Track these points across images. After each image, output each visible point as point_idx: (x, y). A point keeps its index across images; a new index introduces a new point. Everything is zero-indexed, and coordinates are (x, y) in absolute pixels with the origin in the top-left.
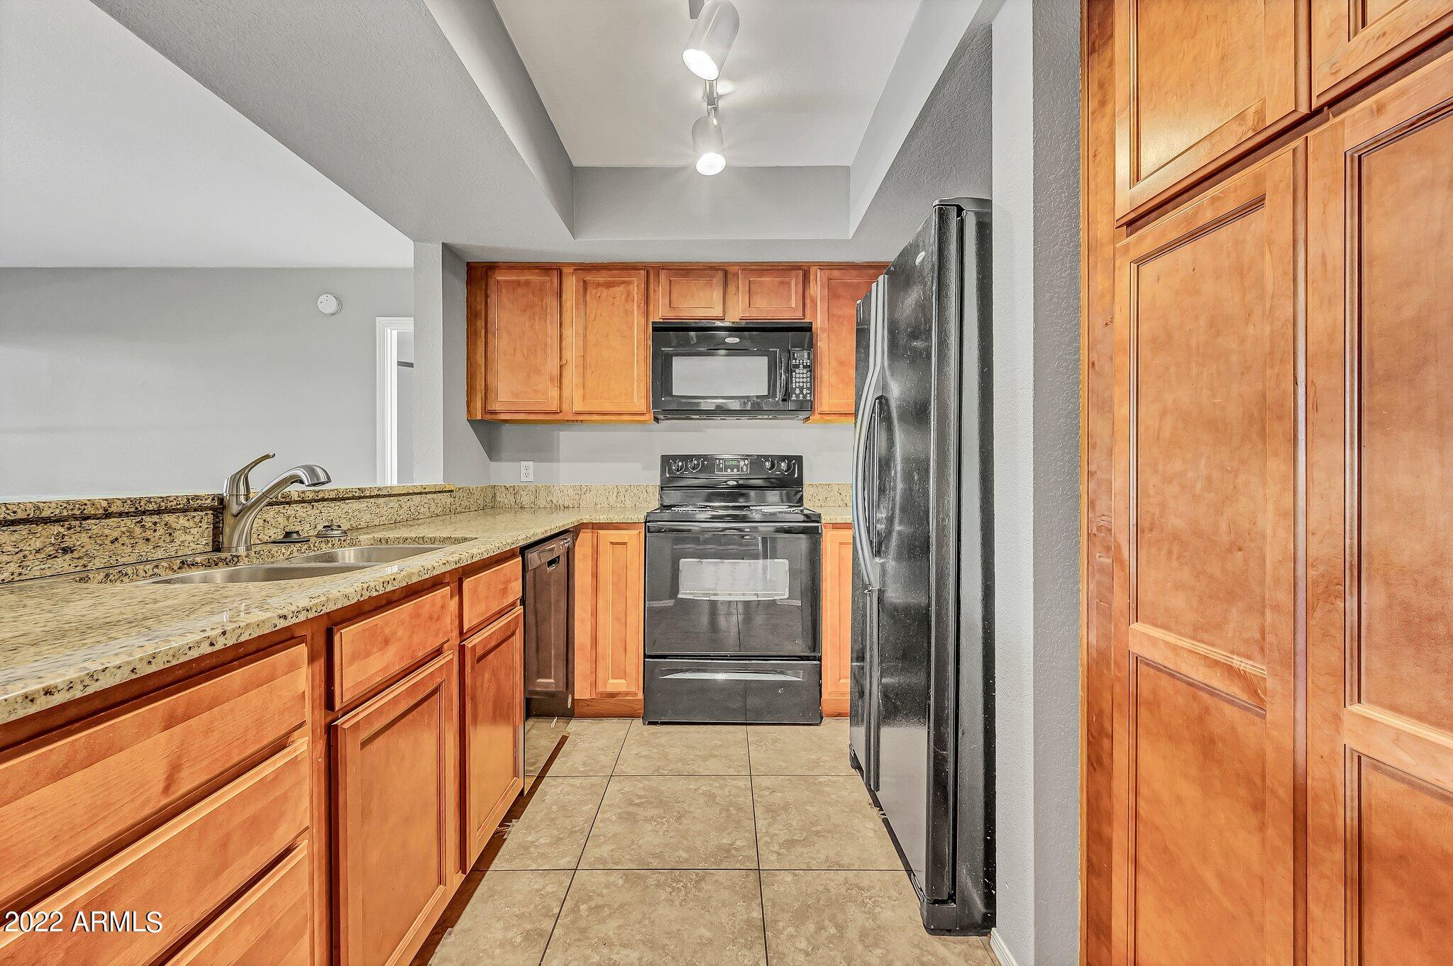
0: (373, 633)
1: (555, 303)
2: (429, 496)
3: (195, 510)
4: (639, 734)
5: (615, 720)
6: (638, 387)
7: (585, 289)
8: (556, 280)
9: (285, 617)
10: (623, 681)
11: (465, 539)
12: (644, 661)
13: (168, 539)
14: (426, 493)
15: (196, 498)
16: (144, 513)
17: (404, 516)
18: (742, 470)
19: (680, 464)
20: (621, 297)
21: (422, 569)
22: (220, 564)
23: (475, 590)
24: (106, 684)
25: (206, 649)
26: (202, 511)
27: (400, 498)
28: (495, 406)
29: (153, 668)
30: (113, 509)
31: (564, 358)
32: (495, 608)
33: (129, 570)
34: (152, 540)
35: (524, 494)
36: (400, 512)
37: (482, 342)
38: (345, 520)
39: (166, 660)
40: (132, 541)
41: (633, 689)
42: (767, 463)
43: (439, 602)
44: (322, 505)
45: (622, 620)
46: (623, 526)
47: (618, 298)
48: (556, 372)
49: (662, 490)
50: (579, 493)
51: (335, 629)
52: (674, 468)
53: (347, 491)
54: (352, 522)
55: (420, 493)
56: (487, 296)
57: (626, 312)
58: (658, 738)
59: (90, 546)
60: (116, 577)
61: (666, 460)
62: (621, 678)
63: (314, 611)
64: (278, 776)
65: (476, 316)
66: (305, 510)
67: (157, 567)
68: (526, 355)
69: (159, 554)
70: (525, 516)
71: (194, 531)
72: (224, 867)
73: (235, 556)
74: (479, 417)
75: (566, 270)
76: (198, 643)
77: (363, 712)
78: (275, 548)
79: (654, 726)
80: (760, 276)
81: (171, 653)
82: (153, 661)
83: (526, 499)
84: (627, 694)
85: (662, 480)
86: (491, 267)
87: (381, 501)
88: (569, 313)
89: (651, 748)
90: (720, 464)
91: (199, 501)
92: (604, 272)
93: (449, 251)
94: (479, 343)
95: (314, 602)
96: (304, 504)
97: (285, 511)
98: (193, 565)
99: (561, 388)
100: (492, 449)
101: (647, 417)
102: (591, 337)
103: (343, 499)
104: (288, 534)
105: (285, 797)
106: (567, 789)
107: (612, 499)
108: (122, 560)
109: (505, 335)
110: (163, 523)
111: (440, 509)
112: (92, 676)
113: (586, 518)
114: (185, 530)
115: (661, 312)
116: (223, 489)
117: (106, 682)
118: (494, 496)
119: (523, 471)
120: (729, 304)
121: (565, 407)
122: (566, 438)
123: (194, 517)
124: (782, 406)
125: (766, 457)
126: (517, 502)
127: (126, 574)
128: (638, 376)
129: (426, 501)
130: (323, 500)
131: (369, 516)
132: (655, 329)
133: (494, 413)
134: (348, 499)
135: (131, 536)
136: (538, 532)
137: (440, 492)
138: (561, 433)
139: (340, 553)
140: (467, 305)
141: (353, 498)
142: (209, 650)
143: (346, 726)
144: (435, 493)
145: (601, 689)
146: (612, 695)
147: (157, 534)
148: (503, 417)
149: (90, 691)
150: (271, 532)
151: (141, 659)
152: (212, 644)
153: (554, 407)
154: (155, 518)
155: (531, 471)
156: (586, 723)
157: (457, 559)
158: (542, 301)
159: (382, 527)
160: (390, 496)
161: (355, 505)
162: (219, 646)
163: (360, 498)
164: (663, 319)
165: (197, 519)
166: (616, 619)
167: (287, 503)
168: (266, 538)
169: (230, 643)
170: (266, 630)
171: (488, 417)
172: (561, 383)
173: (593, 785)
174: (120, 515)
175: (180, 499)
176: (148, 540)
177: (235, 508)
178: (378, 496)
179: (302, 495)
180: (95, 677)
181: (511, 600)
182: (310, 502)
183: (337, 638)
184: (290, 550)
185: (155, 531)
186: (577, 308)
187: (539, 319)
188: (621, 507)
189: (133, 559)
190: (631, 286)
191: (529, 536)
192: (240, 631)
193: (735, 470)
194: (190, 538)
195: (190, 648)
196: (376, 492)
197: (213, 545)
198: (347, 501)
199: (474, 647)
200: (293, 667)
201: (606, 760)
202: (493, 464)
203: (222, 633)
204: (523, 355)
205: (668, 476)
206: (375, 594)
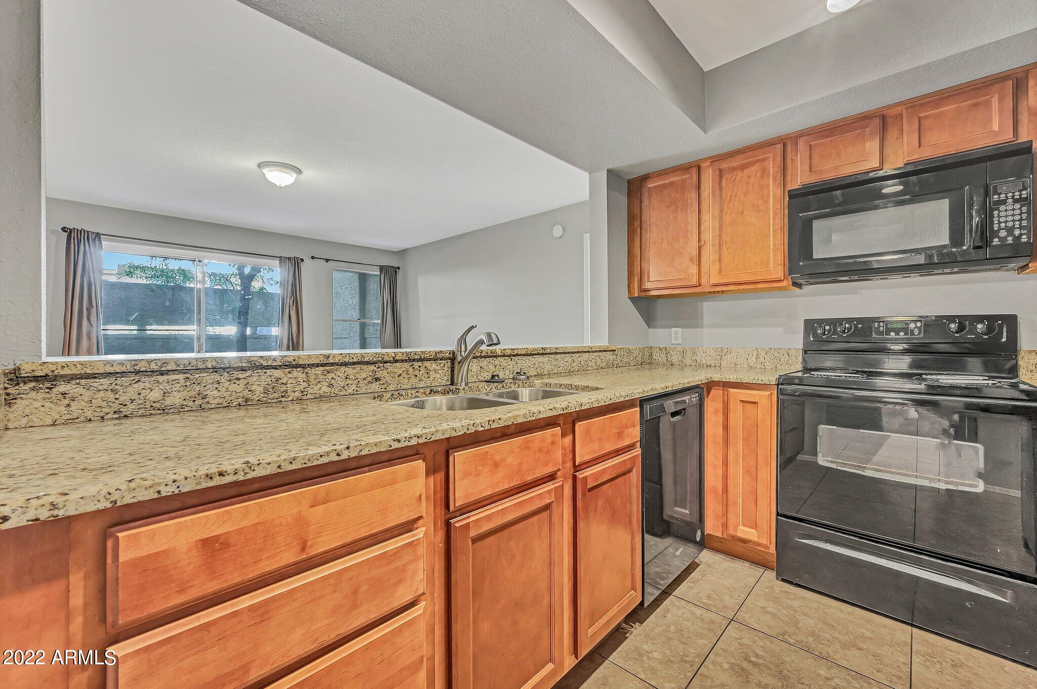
0: (483, 458)
1: (694, 195)
2: (596, 354)
3: (441, 360)
4: (770, 587)
5: (747, 564)
6: (775, 256)
7: (721, 177)
8: (695, 176)
9: (399, 441)
10: (754, 531)
11: (597, 389)
12: (777, 519)
13: (427, 376)
14: (593, 352)
15: (441, 352)
16: (414, 360)
17: (577, 368)
18: (912, 332)
19: (827, 328)
20: (756, 175)
21: (528, 412)
22: (450, 393)
23: (587, 431)
24: (260, 473)
25: (334, 458)
26: (444, 360)
27: (573, 355)
28: (648, 285)
29: (293, 467)
30: (398, 358)
31: (702, 240)
32: (609, 447)
33: (404, 393)
34: (418, 376)
35: (674, 353)
36: (573, 365)
37: (638, 236)
38: (533, 369)
39: (303, 462)
40: (408, 376)
41: (764, 541)
42: (952, 326)
43: (549, 439)
44: (517, 359)
45: (752, 473)
46: (752, 386)
47: (753, 177)
48: (695, 252)
49: (805, 352)
50: (721, 354)
51: (450, 451)
52: (819, 332)
53: (533, 349)
54: (538, 370)
55: (588, 352)
56: (641, 202)
57: (761, 187)
58: (791, 599)
59: (388, 378)
60: (397, 396)
61: (810, 325)
62: (753, 528)
63: (424, 438)
64: (397, 552)
65: (634, 219)
66: (506, 361)
67: (418, 392)
68: (670, 242)
69: (422, 384)
70: (675, 372)
71: (440, 372)
72: (355, 607)
73: (457, 389)
74: (636, 295)
75: (703, 165)
76: (328, 453)
77: (474, 517)
78: (481, 385)
79: (788, 585)
80: (936, 107)
81: (307, 458)
82: (293, 462)
83: (675, 359)
84: (759, 544)
85: (804, 344)
86: (645, 178)
87: (558, 356)
88: (707, 202)
89: (780, 608)
90: (879, 326)
91: (442, 354)
92: (739, 157)
93: (612, 174)
94: (636, 239)
95: (424, 431)
96: (505, 358)
97: (493, 362)
98: (436, 392)
99: (699, 266)
100: (649, 320)
101: (785, 284)
102: (727, 218)
103: (531, 355)
104: (493, 377)
105: (404, 568)
106: (688, 615)
107: (752, 360)
108: (403, 387)
109: (654, 229)
110: (424, 367)
111: (605, 364)
112: (250, 467)
113: (717, 377)
114: (436, 371)
115: (800, 178)
116: (453, 347)
117: (259, 472)
118: (651, 355)
119: (673, 336)
120: (888, 150)
121: (703, 281)
122: (708, 306)
123: (440, 364)
124: (974, 255)
125: (951, 318)
126: (669, 360)
127: (402, 395)
128: (774, 245)
129: (593, 357)
130: (517, 355)
131: (550, 367)
132: (791, 197)
133: (647, 290)
134: (535, 354)
135: (408, 374)
136: (657, 387)
137: (604, 351)
138: (705, 304)
139: (520, 392)
140: (628, 211)
141: (538, 354)
142: (336, 458)
143: (457, 525)
144: (600, 351)
145: (731, 532)
146: (744, 541)
147: (421, 372)
148: (654, 293)
149: (249, 476)
150: (485, 374)
151: (285, 460)
152: (338, 455)
153: (694, 281)
154: (420, 363)
155: (679, 336)
156: (718, 558)
157: (564, 406)
158: (683, 196)
159: (559, 375)
160: (565, 353)
161: (540, 359)
162: (343, 457)
163: (543, 354)
164: (802, 185)
165: (442, 365)
166: (747, 471)
167: (495, 357)
168: (482, 379)
169: (353, 455)
170: (383, 449)
171: (643, 294)
172: (699, 261)
173: (712, 622)
174: (402, 361)
175: (431, 353)
176: (416, 376)
177: (459, 358)
178: (556, 353)
179: (503, 352)
180: (253, 469)
181: (627, 442)
182: (509, 356)
183: (451, 459)
184: (490, 387)
185: (420, 371)
186: (714, 195)
187: (682, 210)
188: (760, 368)
189: (408, 386)
190: (766, 163)
191: (646, 390)
192: (360, 448)
193: (902, 334)
194: (438, 376)
195: (321, 456)
196: (554, 351)
197: (451, 381)
198: (534, 356)
199: (585, 478)
200: (411, 476)
201: (731, 602)
202: (651, 330)
203: (347, 448)
204: (669, 243)
205: (812, 339)
206: (481, 429)
